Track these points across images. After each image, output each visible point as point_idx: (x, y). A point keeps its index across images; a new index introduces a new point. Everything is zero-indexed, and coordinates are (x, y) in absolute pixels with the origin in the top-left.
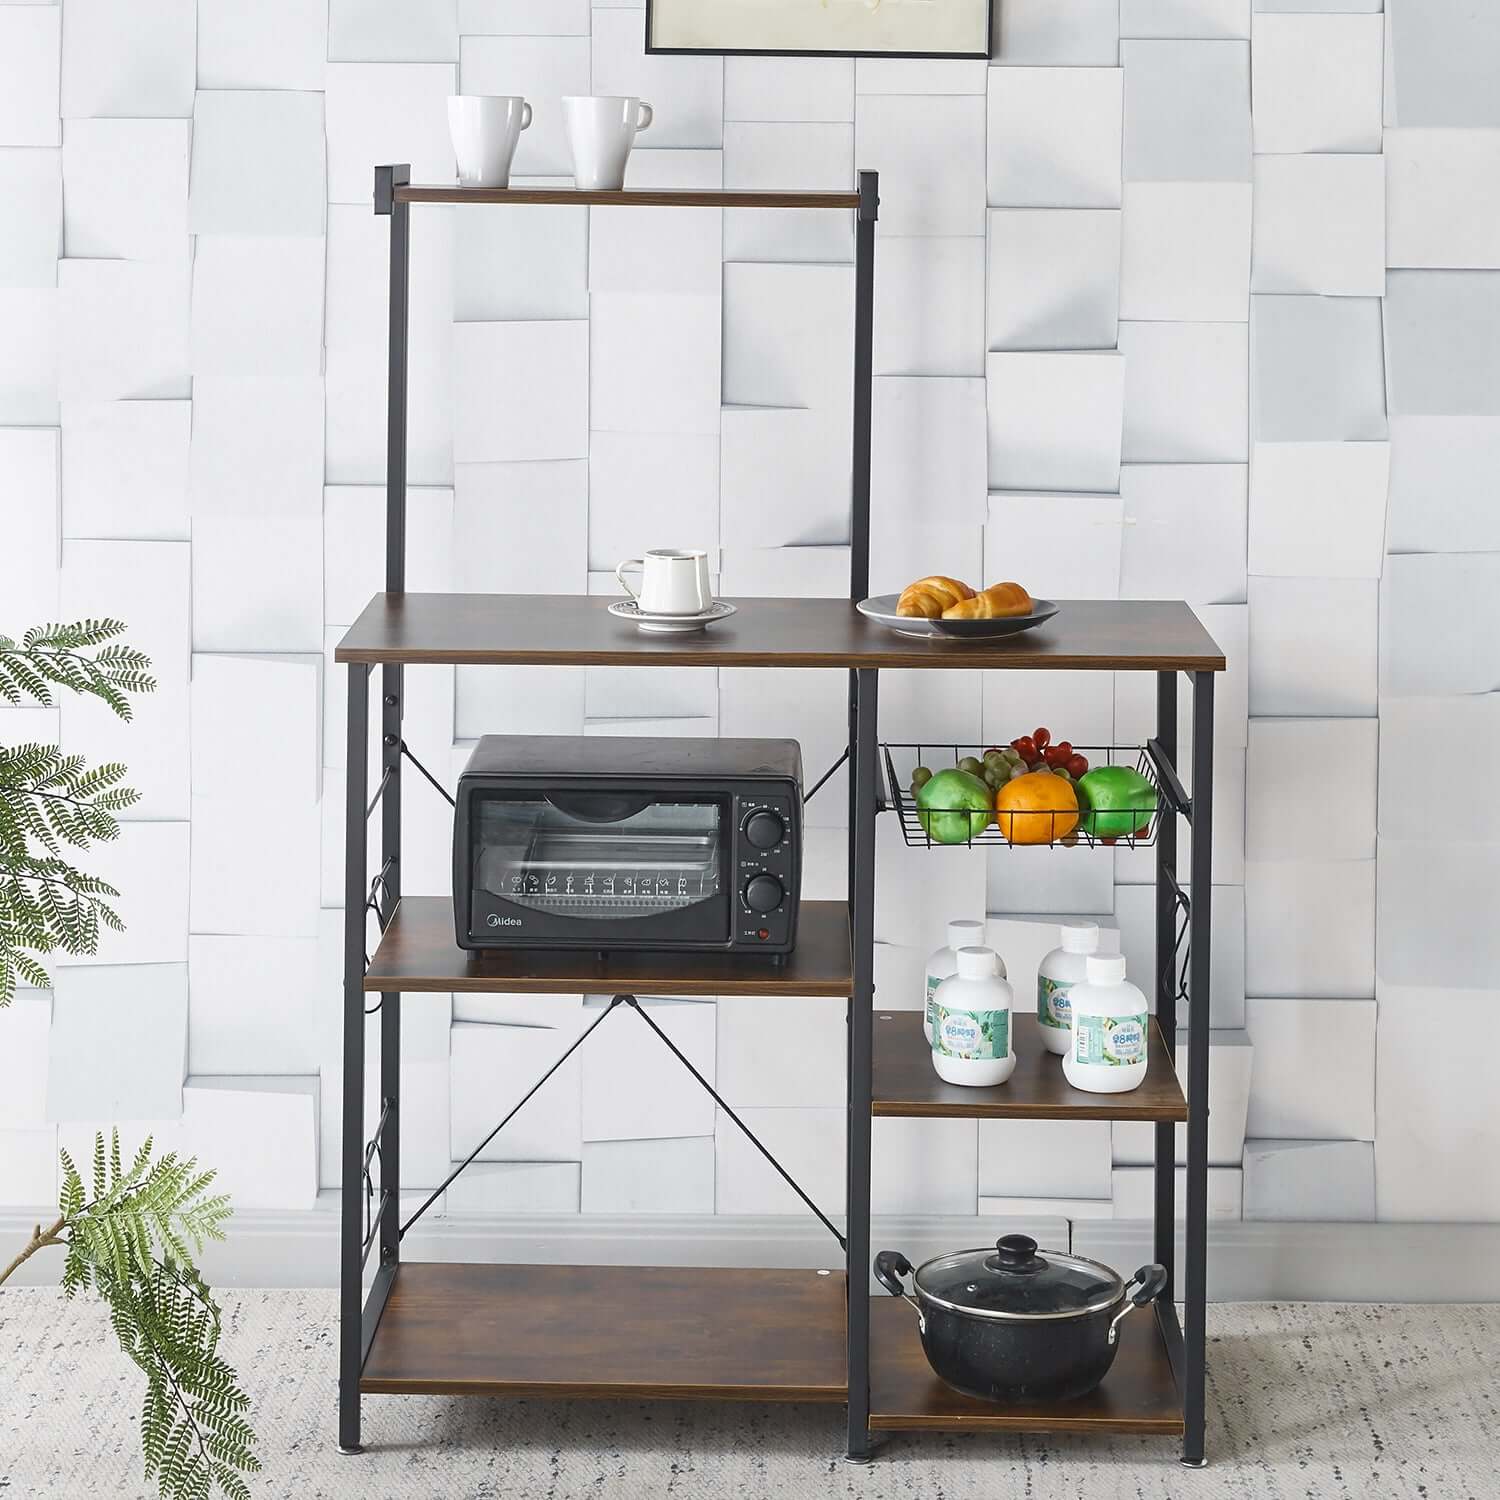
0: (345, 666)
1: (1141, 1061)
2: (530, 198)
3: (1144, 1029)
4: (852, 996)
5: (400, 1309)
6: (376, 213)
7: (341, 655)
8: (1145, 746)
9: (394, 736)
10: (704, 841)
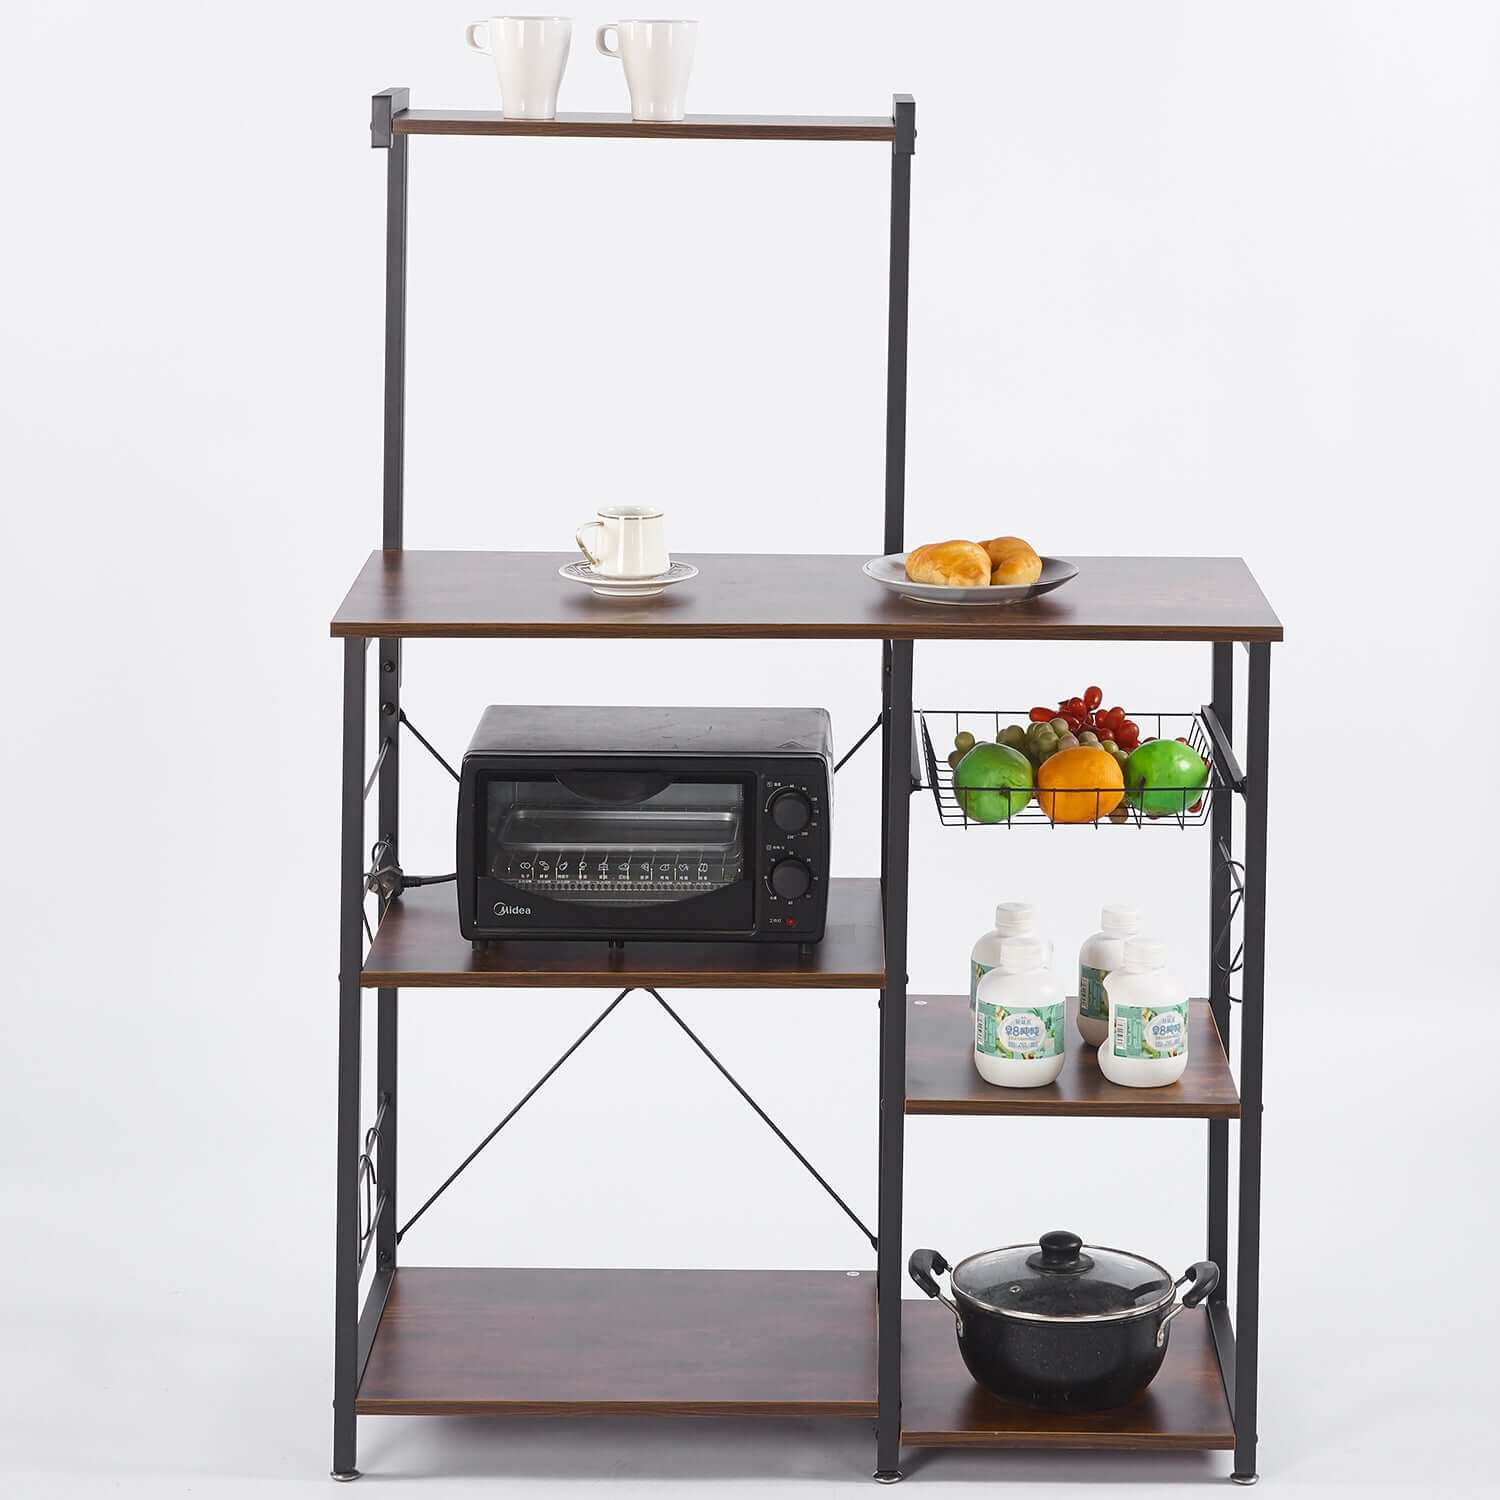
0: (341, 641)
1: (1181, 1053)
2: (539, 130)
3: (1185, 1019)
4: (885, 988)
5: (400, 1320)
6: (373, 147)
7: (337, 630)
8: (1200, 712)
9: (390, 704)
10: (727, 817)
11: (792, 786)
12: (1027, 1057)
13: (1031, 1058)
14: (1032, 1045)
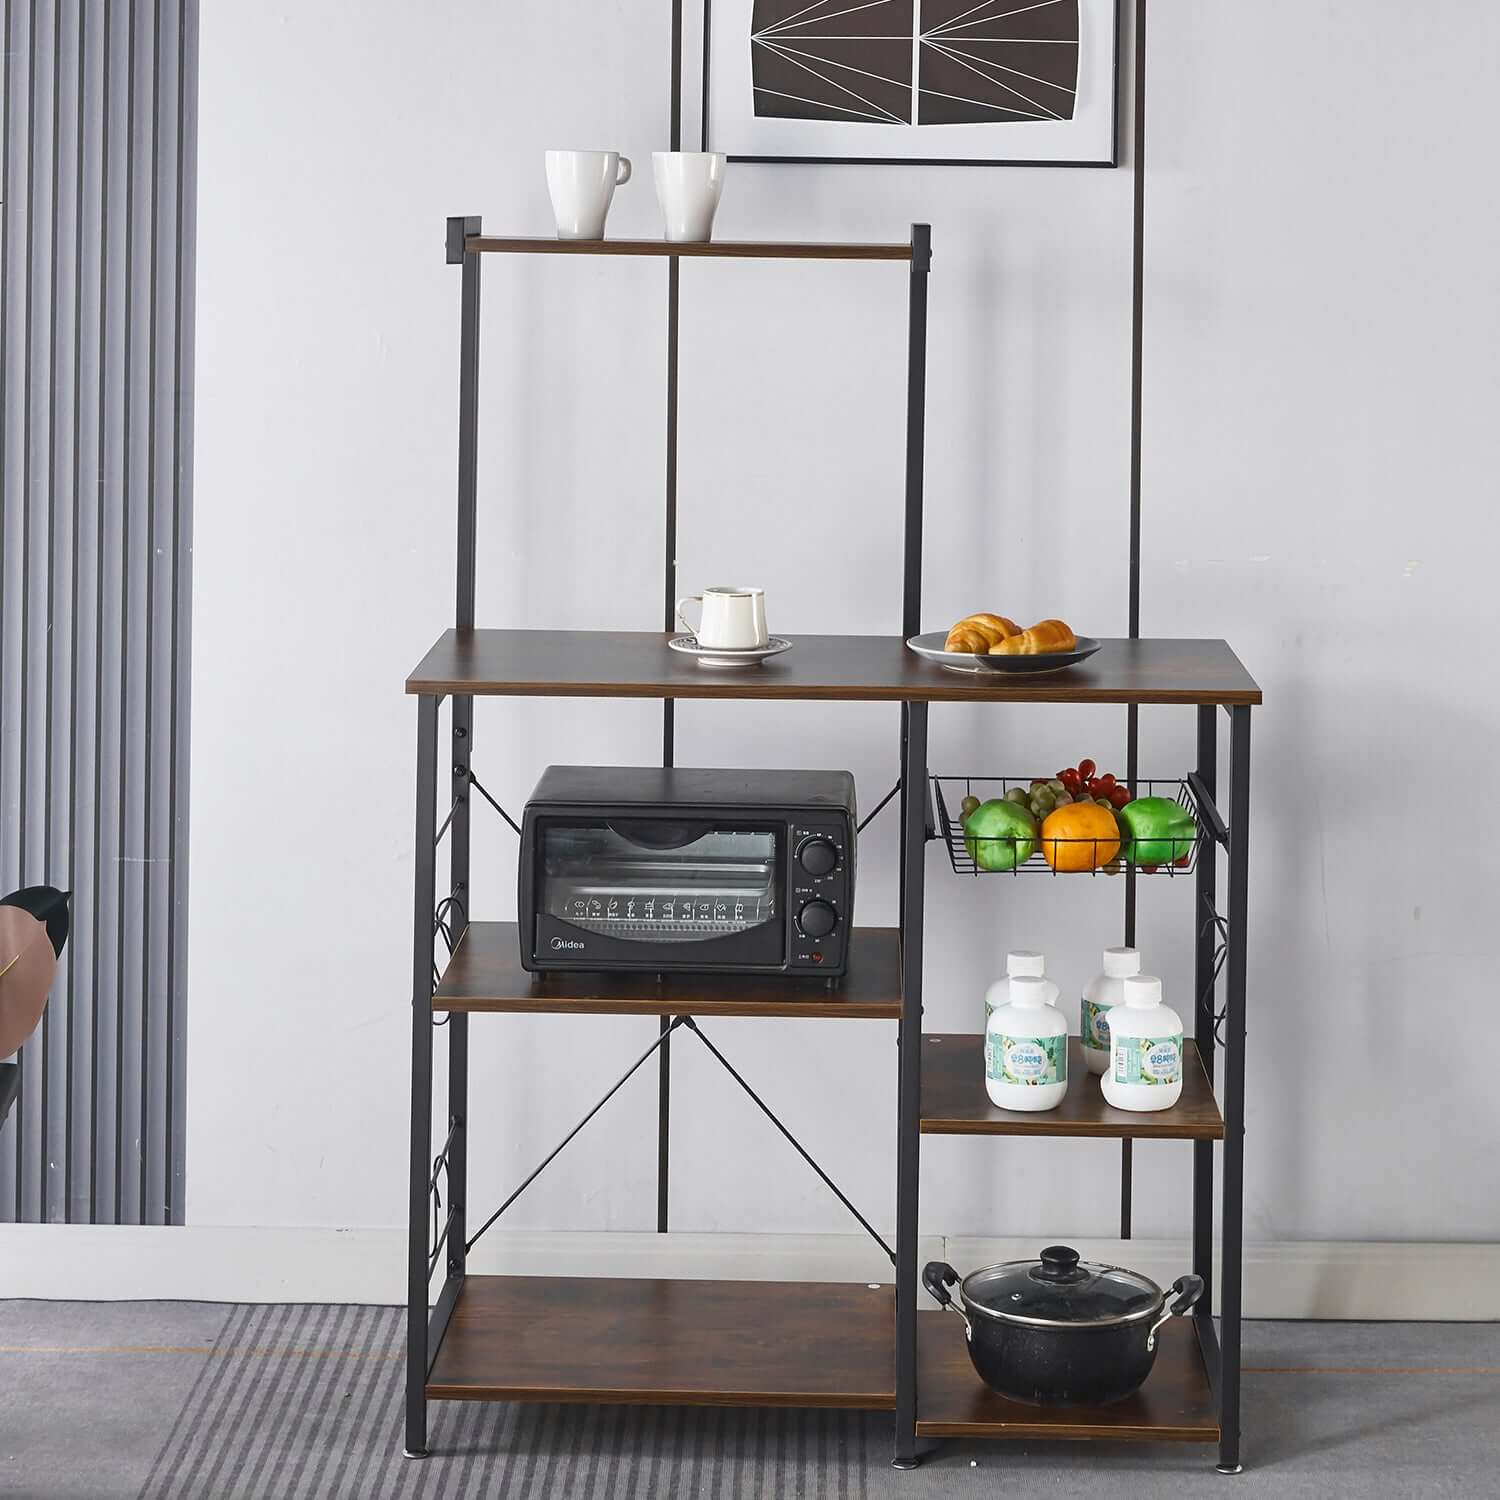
0: (416, 697)
1: (1176, 1080)
3: (1180, 1050)
4: (902, 1018)
5: (467, 1320)
6: (448, 263)
7: (412, 686)
8: (1186, 779)
9: (463, 767)
10: (762, 868)
11: (819, 835)
12: (1030, 1082)
13: (1034, 1083)
14: (1036, 1073)
